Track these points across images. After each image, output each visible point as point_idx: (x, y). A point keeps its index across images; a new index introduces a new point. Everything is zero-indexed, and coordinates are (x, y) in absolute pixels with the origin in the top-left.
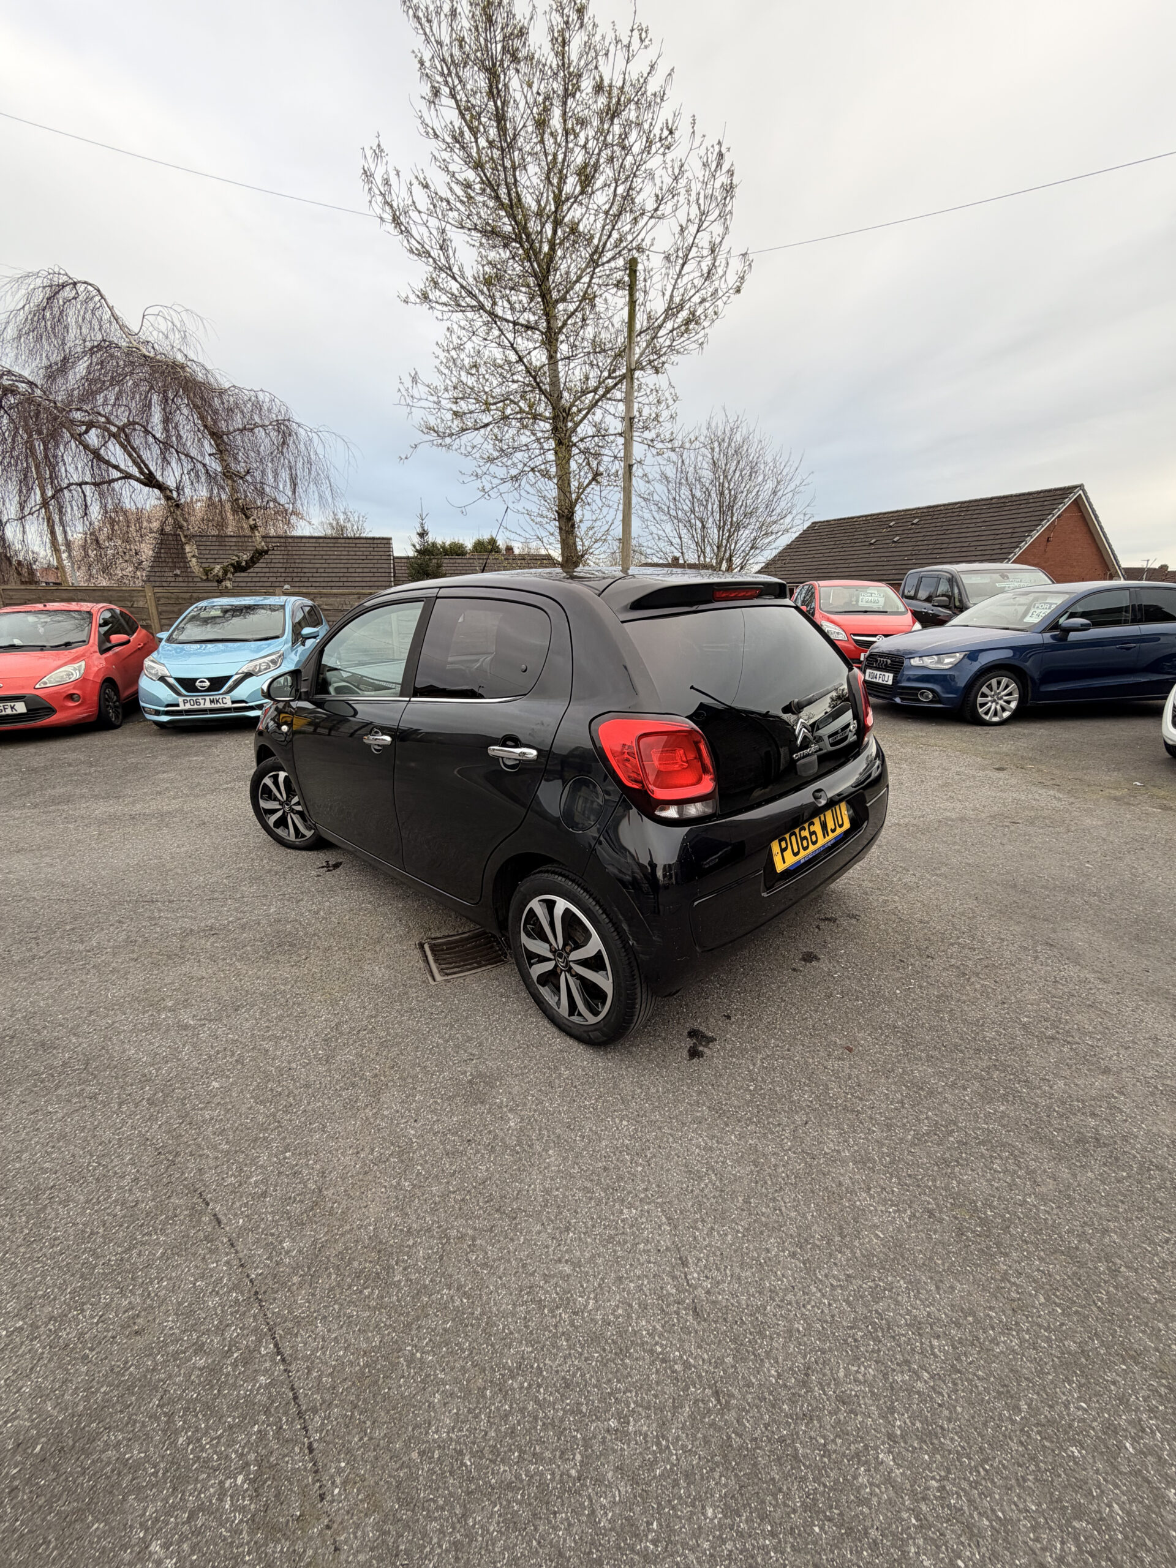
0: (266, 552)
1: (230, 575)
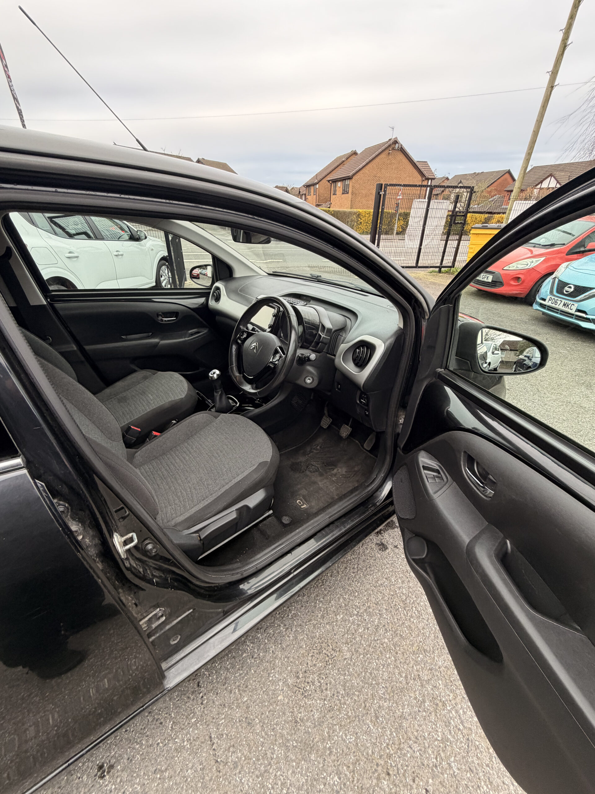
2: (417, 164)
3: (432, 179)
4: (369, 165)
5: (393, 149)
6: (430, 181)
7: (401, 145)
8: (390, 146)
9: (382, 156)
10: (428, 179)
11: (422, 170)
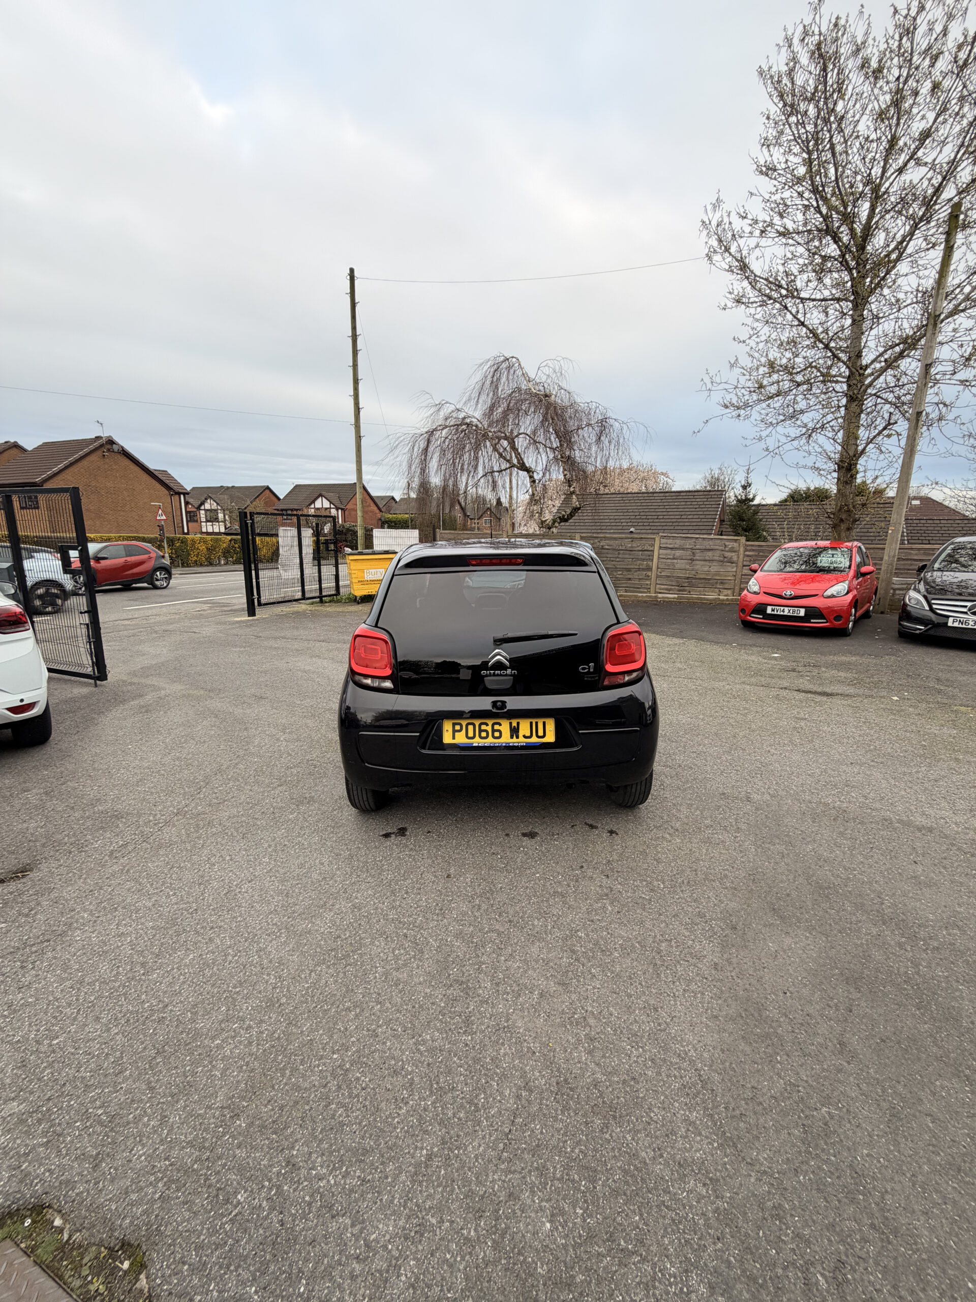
0: (579, 509)
1: (557, 524)
2: (156, 473)
3: (184, 494)
4: (74, 469)
5: (109, 450)
6: (182, 497)
7: (122, 447)
8: (102, 446)
9: (93, 458)
10: (179, 494)
11: (167, 482)
